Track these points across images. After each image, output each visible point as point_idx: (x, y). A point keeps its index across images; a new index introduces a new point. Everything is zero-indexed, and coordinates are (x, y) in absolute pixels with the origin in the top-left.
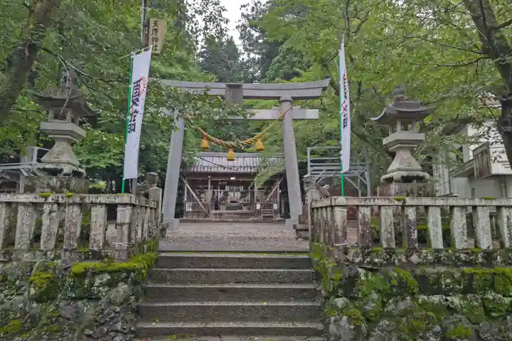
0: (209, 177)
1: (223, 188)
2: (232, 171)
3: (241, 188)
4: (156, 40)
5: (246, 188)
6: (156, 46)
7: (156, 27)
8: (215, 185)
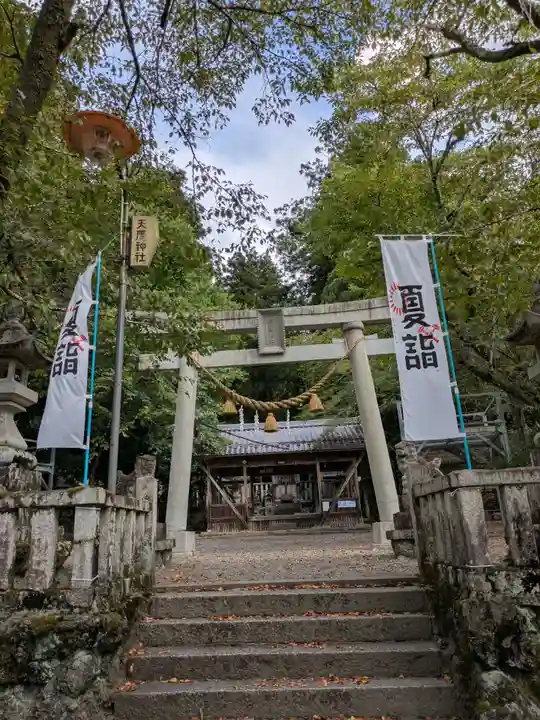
0: (244, 462)
1: (267, 479)
2: (280, 450)
3: (298, 478)
4: (143, 246)
5: (304, 478)
6: (142, 256)
7: (141, 229)
8: (254, 476)
